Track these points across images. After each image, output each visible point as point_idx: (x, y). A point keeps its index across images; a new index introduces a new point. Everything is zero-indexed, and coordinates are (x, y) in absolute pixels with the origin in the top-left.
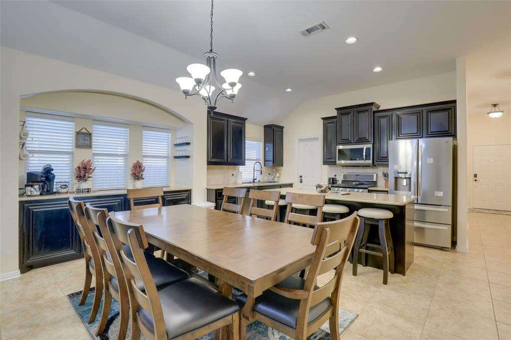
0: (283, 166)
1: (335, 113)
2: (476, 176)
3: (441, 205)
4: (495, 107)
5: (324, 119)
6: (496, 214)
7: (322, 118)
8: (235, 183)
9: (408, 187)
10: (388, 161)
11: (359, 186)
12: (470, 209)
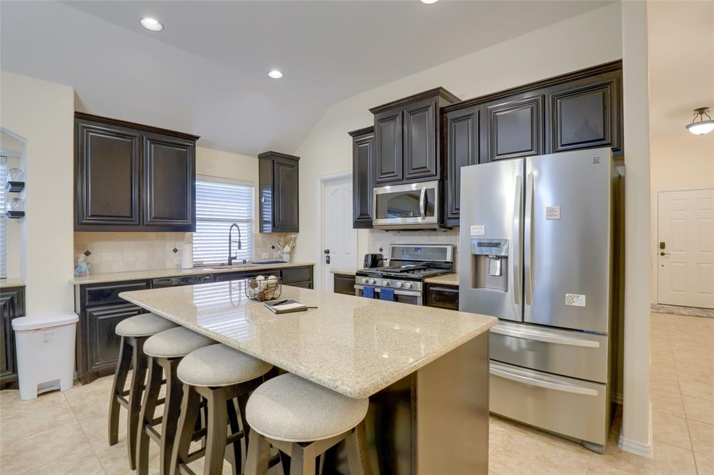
0: (298, 232)
1: (369, 121)
2: (663, 246)
3: (582, 331)
4: (701, 114)
5: (355, 134)
6: (702, 317)
7: (351, 134)
8: (179, 267)
9: (502, 278)
10: (458, 218)
11: (410, 275)
12: (653, 307)
